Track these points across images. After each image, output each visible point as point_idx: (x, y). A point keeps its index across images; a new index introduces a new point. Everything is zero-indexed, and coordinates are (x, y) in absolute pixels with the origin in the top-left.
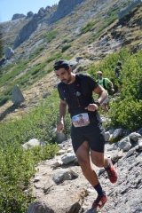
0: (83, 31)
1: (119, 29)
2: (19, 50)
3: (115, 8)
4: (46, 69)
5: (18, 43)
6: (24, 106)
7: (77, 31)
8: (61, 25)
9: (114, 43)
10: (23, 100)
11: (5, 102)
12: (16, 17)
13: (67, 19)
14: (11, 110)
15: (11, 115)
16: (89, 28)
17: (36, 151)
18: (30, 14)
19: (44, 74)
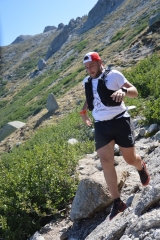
0: (113, 40)
1: (150, 36)
2: (51, 61)
3: (145, 16)
4: (77, 78)
5: (49, 55)
6: (58, 113)
7: (107, 40)
8: (91, 35)
9: (145, 50)
10: (57, 107)
11: (38, 111)
12: (47, 29)
13: (97, 29)
14: (46, 117)
15: (46, 122)
16: (119, 37)
17: (77, 147)
18: (61, 26)
19: (75, 83)
